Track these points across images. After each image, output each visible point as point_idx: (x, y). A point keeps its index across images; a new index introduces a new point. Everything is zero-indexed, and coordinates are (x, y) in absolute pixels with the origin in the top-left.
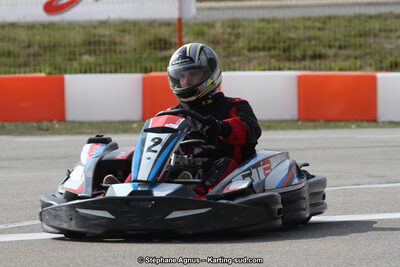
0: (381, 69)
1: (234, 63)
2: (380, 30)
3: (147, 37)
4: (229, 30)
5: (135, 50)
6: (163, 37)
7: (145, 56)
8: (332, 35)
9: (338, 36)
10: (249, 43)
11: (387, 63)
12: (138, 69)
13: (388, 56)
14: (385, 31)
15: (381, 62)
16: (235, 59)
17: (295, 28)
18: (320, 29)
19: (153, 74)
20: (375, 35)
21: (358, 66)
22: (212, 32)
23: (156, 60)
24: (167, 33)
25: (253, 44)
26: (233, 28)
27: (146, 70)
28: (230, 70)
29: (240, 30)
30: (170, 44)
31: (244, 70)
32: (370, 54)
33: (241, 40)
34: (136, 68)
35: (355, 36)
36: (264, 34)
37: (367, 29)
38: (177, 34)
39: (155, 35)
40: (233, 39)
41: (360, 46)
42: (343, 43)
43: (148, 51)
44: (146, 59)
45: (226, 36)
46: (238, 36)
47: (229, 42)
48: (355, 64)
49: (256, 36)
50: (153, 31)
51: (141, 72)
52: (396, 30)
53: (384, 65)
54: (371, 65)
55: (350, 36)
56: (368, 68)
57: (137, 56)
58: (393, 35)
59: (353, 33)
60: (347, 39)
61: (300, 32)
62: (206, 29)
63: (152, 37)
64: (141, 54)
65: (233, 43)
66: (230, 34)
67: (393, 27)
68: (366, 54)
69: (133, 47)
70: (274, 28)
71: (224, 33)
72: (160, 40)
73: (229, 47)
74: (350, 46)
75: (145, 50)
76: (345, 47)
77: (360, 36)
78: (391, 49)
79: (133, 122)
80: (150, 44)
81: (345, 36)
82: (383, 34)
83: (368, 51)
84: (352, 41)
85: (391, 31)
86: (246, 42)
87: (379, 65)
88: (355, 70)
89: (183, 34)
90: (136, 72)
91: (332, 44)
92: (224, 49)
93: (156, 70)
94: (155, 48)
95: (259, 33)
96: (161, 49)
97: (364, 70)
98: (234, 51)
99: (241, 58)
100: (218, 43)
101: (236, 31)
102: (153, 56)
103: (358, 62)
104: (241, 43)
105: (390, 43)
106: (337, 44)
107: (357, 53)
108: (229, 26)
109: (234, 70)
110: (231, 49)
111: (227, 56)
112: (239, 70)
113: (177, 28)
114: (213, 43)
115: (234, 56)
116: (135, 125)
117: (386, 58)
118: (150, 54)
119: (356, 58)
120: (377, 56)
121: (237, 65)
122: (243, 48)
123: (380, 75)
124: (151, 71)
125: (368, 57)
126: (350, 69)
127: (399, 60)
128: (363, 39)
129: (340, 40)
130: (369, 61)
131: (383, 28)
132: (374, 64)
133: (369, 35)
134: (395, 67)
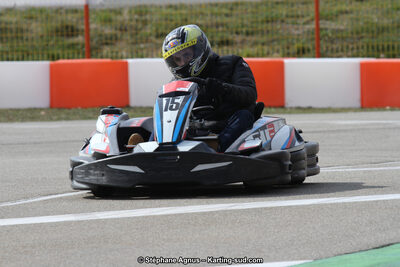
0: (288, 55)
1: (142, 49)
2: (287, 16)
3: (54, 24)
4: (136, 17)
5: (42, 37)
6: (69, 24)
7: (51, 43)
8: (239, 21)
9: (245, 22)
10: (157, 30)
11: (294, 49)
12: (45, 56)
13: (295, 41)
14: (292, 17)
15: (288, 48)
16: (142, 46)
17: (202, 14)
18: (227, 15)
19: (61, 61)
20: (283, 21)
21: (265, 52)
22: (119, 18)
23: (63, 47)
24: (74, 20)
25: (160, 31)
26: (141, 14)
27: (53, 58)
28: (137, 57)
29: (148, 17)
30: (78, 30)
31: (152, 57)
32: (278, 40)
33: (149, 26)
34: (43, 55)
35: (262, 22)
36: (171, 20)
37: (274, 15)
38: (84, 21)
39: (62, 22)
40: (140, 26)
41: (268, 32)
42: (250, 30)
43: (55, 38)
44: (53, 46)
45: (133, 23)
46: (145, 23)
47: (136, 29)
48: (263, 50)
49: (164, 23)
50: (59, 18)
51: (48, 59)
52: (303, 16)
53: (291, 51)
54: (278, 51)
55: (257, 22)
56: (275, 54)
57: (45, 43)
58: (301, 21)
59: (260, 19)
60: (255, 25)
61: (208, 18)
62: (113, 16)
63: (59, 25)
64: (48, 41)
65: (141, 29)
66: (137, 20)
67: (299, 13)
68: (273, 41)
69: (40, 34)
70: (181, 14)
71: (131, 20)
72: (67, 27)
73: (137, 34)
74: (257, 32)
75: (52, 36)
76: (252, 34)
77: (268, 22)
78: (299, 35)
79: (41, 109)
80: (57, 31)
81: (252, 22)
82: (290, 20)
83: (275, 37)
84: (260, 28)
85: (298, 17)
86: (154, 28)
87: (286, 51)
88: (263, 56)
89: (91, 20)
90: (43, 60)
91: (239, 30)
92: (132, 35)
93: (64, 58)
94: (62, 35)
95: (166, 19)
96: (68, 36)
97: (272, 57)
98: (141, 38)
99: (148, 45)
100: (126, 30)
101: (143, 18)
102: (60, 43)
103: (266, 48)
104: (149, 30)
105: (297, 29)
106: (244, 30)
107: (265, 39)
108: (136, 13)
109: (142, 57)
110: (139, 36)
111: (135, 43)
112: (147, 56)
113: (84, 15)
114: (121, 30)
115: (142, 42)
116: (43, 113)
117: (293, 44)
118: (57, 41)
119: (263, 44)
120: (285, 43)
121: (145, 52)
122: (151, 35)
123: (287, 61)
124: (58, 58)
125: (275, 43)
126: (258, 56)
127: (306, 46)
128: (270, 24)
129: (247, 26)
130: (276, 47)
131: (290, 14)
132: (281, 50)
133: (276, 21)
134: (302, 53)
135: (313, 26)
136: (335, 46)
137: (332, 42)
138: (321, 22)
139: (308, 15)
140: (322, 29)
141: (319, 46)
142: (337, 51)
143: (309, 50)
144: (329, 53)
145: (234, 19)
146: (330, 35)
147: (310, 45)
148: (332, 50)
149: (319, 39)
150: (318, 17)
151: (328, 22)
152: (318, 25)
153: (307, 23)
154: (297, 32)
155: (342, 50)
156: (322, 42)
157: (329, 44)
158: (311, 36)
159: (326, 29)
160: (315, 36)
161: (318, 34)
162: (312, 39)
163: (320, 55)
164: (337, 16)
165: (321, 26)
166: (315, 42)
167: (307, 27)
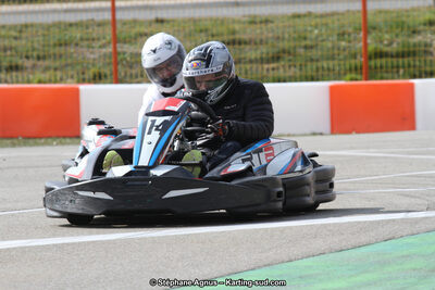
0: (83, 81)
2: (82, 39)
8: (29, 44)
9: (36, 45)
11: (90, 74)
13: (90, 66)
14: (88, 39)
15: (83, 73)
18: (16, 38)
20: (77, 45)
21: (58, 78)
32: (72, 65)
35: (55, 45)
37: (67, 38)
41: (61, 56)
42: (41, 54)
48: (55, 76)
52: (98, 39)
53: (86, 76)
54: (72, 77)
55: (49, 45)
56: (69, 80)
58: (96, 44)
59: (52, 43)
60: (46, 49)
67: (94, 35)
68: (67, 65)
74: (50, 57)
76: (44, 58)
77: (60, 45)
78: (94, 59)
81: (44, 46)
82: (86, 43)
83: (69, 61)
84: (52, 52)
85: (93, 40)
87: (81, 77)
88: (56, 82)
91: (30, 53)
97: (65, 83)
103: (59, 74)
105: (92, 53)
106: (35, 54)
107: (57, 64)
117: (89, 69)
119: (56, 69)
120: (79, 67)
123: (83, 88)
125: (69, 68)
126: (50, 81)
127: (102, 71)
128: (63, 48)
129: (38, 50)
130: (70, 73)
131: (85, 36)
132: (75, 76)
133: (70, 44)
134: (98, 78)
135: (110, 49)
136: (134, 72)
137: (131, 67)
138: (118, 45)
139: (104, 38)
140: (119, 53)
141: (116, 71)
142: (137, 77)
143: (106, 76)
144: (128, 79)
145: (24, 42)
146: (128, 59)
147: (107, 71)
148: (131, 75)
149: (116, 63)
150: (115, 40)
151: (126, 46)
152: (115, 48)
153: (103, 46)
154: (92, 56)
155: (142, 76)
156: (119, 67)
157: (128, 69)
158: (107, 60)
159: (124, 53)
160: (113, 60)
161: (116, 58)
162: (109, 64)
163: (117, 81)
164: (135, 39)
165: (119, 49)
166: (112, 67)
167: (104, 50)
